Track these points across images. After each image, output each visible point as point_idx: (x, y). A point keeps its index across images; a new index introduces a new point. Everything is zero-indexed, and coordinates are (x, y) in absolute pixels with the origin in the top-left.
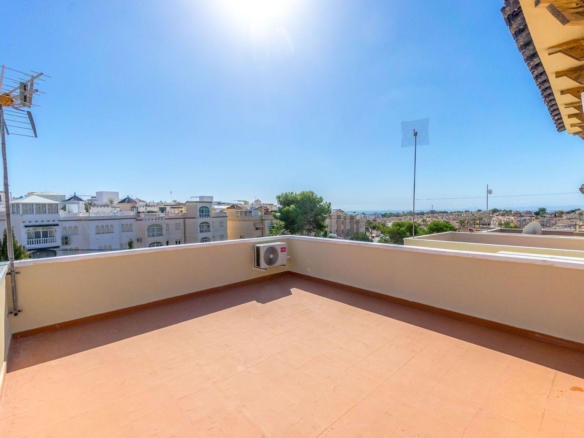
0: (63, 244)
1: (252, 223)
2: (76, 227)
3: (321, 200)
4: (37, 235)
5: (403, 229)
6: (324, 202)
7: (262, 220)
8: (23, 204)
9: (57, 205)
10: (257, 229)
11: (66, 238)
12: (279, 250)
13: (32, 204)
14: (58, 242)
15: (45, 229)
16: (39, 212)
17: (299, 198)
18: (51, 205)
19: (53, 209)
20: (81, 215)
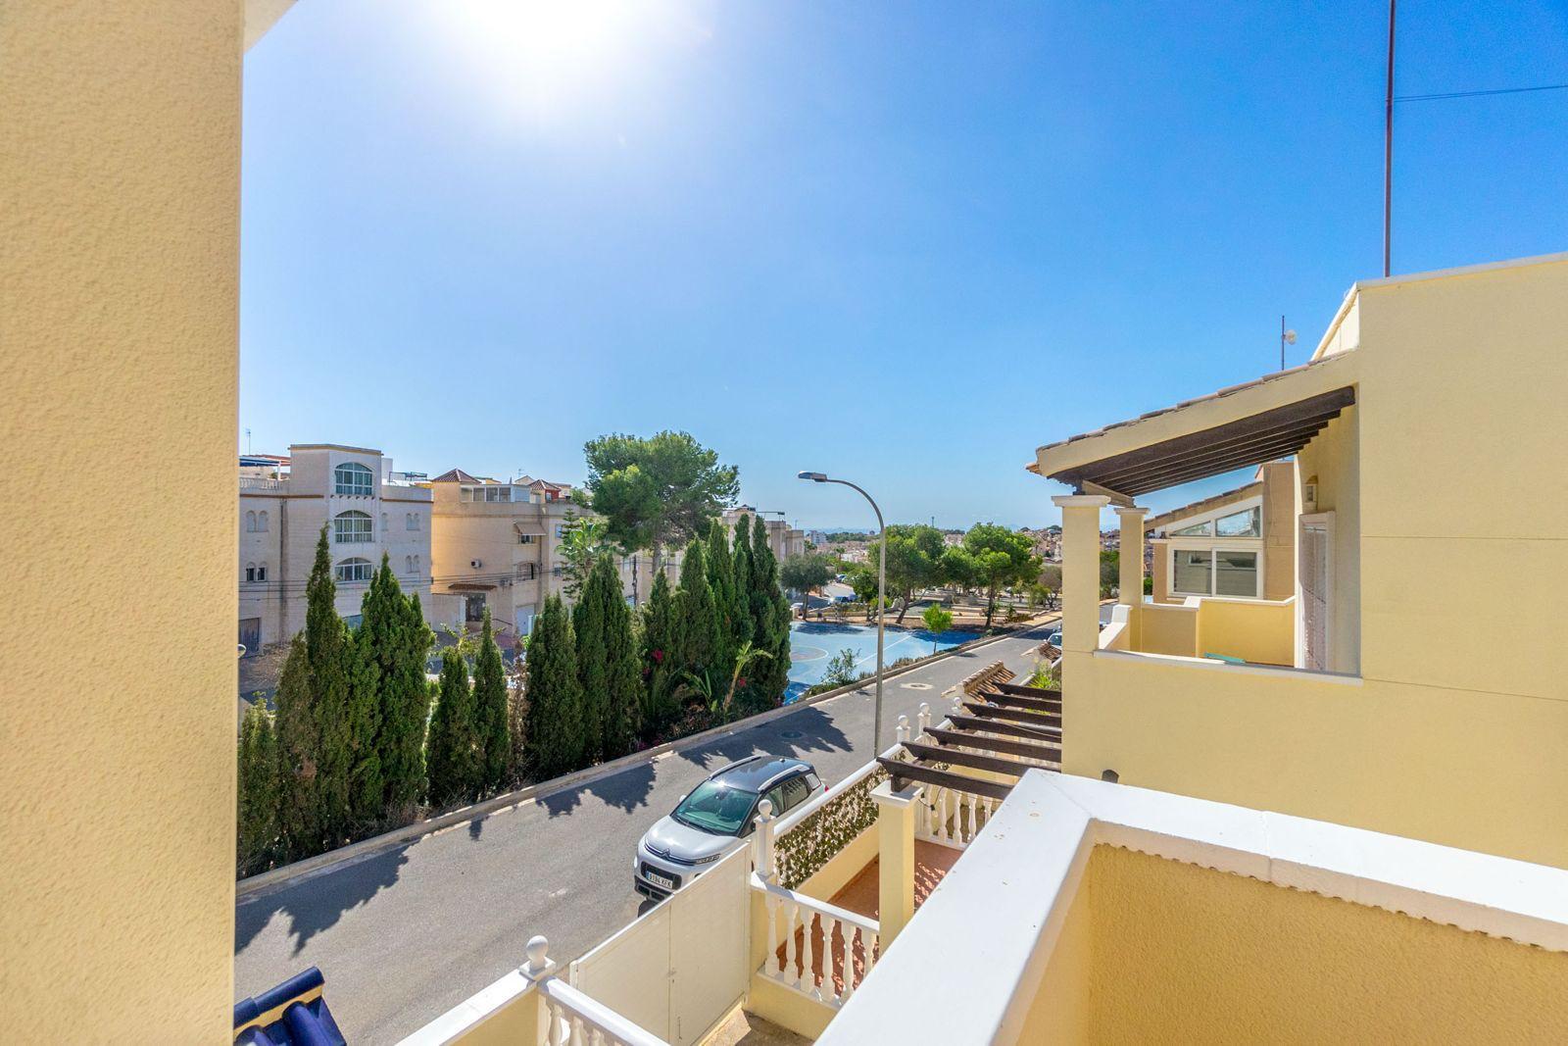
1: (510, 522)
3: (711, 458)
5: (911, 542)
6: (720, 463)
7: (541, 516)
10: (525, 540)
17: (651, 449)
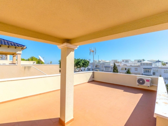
0: (153, 74)
2: (157, 70)
4: (146, 71)
8: (143, 63)
9: (152, 63)
11: (154, 73)
12: (145, 81)
13: (145, 63)
14: (152, 74)
15: (148, 70)
16: (147, 65)
18: (150, 63)
19: (151, 64)
20: (159, 66)
